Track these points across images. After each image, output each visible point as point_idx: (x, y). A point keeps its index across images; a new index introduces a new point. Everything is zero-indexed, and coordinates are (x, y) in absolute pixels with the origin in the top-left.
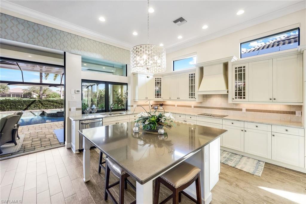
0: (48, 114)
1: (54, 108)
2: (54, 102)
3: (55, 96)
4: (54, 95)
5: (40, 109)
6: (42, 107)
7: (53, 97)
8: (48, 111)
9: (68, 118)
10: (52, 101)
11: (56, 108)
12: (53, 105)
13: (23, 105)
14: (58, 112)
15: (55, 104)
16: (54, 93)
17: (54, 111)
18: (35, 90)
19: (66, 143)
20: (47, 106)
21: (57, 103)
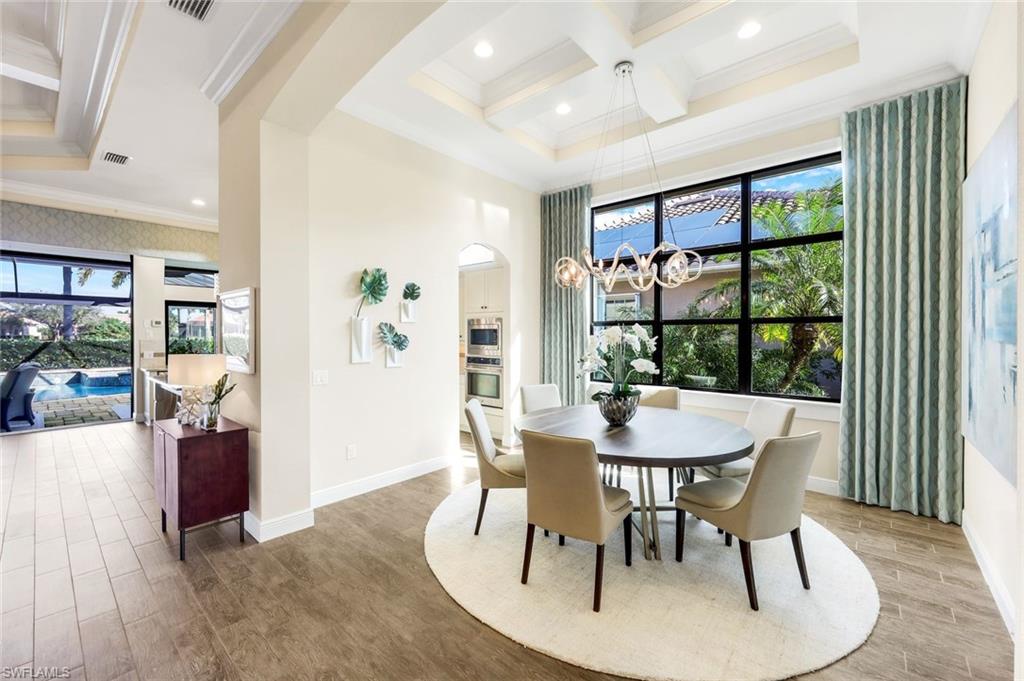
0: (92, 379)
1: (109, 366)
2: (110, 348)
3: (113, 332)
4: (109, 327)
5: (65, 367)
6: (72, 362)
7: (105, 335)
8: (93, 373)
9: (139, 370)
10: (105, 346)
11: (116, 366)
12: (107, 357)
13: (15, 357)
14: (121, 375)
15: (114, 354)
16: (108, 322)
17: (112, 372)
18: (36, 311)
19: (135, 414)
20: (89, 361)
21: (118, 350)
